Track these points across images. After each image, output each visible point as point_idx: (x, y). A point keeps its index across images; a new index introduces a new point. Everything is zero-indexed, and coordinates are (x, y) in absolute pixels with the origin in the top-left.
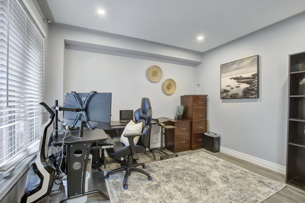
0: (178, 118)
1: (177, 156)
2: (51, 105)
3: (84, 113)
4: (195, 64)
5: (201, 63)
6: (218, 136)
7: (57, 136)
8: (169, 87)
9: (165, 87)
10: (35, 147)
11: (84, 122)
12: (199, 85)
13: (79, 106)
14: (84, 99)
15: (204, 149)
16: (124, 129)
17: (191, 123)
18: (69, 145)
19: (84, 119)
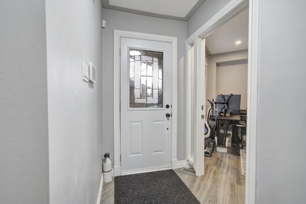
3: (226, 105)
7: (213, 116)
11: (226, 110)
13: (224, 102)
14: (226, 98)
18: (219, 120)
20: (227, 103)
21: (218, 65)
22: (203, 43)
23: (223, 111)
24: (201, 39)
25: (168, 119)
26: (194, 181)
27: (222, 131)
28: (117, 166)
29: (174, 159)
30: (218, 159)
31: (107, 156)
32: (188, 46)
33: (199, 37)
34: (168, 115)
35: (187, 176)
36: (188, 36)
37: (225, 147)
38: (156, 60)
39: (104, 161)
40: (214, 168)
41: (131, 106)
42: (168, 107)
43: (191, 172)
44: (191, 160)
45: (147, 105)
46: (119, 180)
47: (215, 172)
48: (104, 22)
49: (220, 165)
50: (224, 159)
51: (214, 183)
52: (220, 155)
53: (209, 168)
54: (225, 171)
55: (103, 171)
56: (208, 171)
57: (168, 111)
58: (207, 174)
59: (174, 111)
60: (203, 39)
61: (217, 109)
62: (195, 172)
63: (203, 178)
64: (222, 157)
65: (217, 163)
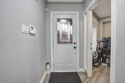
2: (99, 41)
3: (106, 43)
7: (100, 48)
10: (95, 50)
11: (106, 45)
13: (105, 41)
14: (106, 39)
18: (103, 50)
19: (107, 44)
20: (107, 42)
21: (104, 23)
22: (91, 12)
23: (105, 45)
24: (90, 11)
25: (75, 49)
26: (86, 79)
27: (104, 55)
28: (52, 68)
29: (78, 68)
30: (102, 69)
31: (47, 64)
32: (84, 15)
33: (89, 10)
34: (75, 47)
35: (83, 76)
36: (84, 9)
37: (106, 63)
38: (69, 22)
39: (47, 66)
40: (98, 73)
41: (58, 43)
42: (75, 43)
43: (85, 74)
44: (86, 68)
45: (65, 43)
46: (52, 74)
47: (98, 76)
48: (46, 9)
49: (102, 72)
50: (105, 70)
51: (96, 81)
52: (103, 67)
53: (96, 73)
54: (104, 76)
55: (46, 70)
56: (95, 75)
57: (75, 45)
58: (94, 76)
59: (78, 45)
60: (91, 10)
61: (102, 45)
62: (87, 75)
63: (91, 78)
64: (104, 68)
65: (100, 71)
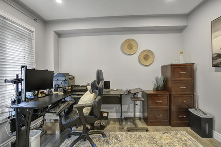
0: (157, 89)
1: (147, 130)
4: (180, 30)
5: (186, 27)
6: (208, 116)
8: (146, 57)
9: (142, 59)
12: (182, 53)
15: (189, 129)
16: (79, 98)
17: (170, 95)
